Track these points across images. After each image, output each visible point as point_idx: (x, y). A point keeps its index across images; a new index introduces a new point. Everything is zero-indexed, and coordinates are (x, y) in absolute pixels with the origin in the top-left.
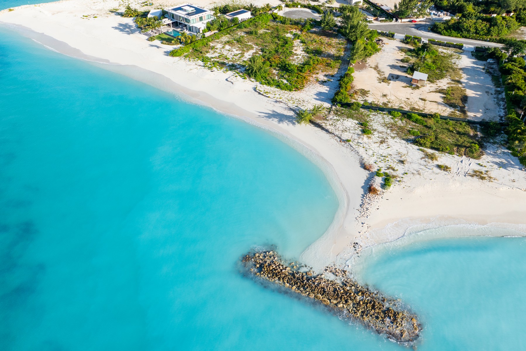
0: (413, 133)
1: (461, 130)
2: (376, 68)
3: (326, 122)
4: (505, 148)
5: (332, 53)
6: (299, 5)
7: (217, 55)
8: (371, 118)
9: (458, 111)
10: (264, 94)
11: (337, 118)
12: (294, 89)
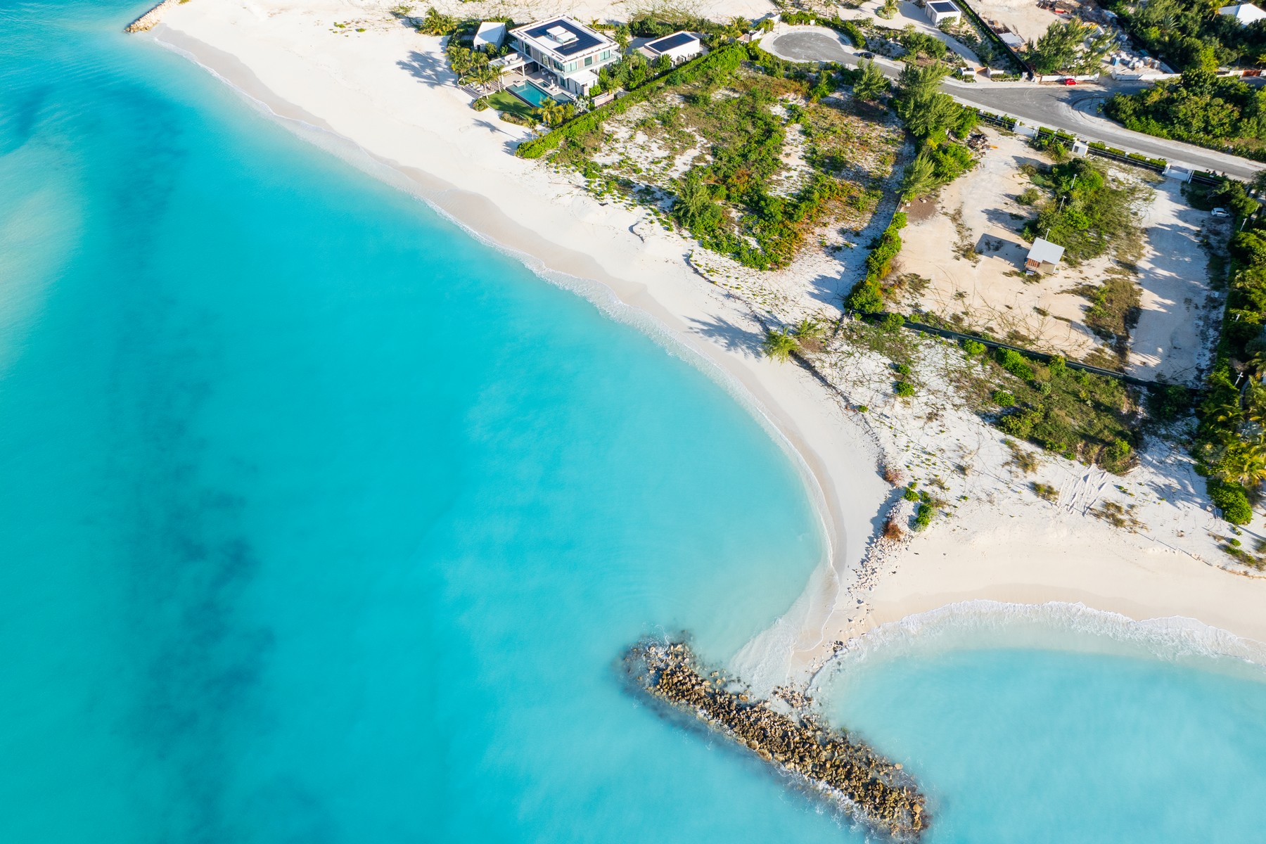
0: (1001, 399)
1: (1105, 400)
2: (956, 217)
3: (823, 356)
4: (1186, 452)
5: (867, 168)
6: (813, 19)
7: (615, 158)
8: (920, 355)
9: (1111, 347)
10: (706, 275)
11: (849, 349)
12: (769, 266)
